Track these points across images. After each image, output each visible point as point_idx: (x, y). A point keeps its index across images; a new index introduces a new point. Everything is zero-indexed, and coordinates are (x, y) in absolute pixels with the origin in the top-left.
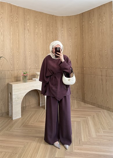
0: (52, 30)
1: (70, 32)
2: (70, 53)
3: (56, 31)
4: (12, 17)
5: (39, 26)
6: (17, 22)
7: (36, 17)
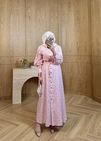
0: (57, 15)
1: (78, 15)
2: (78, 39)
3: (62, 16)
4: (12, 5)
5: (42, 12)
6: (17, 10)
7: (38, 4)
